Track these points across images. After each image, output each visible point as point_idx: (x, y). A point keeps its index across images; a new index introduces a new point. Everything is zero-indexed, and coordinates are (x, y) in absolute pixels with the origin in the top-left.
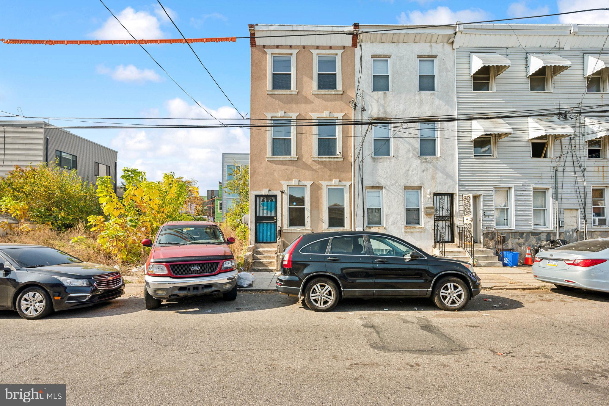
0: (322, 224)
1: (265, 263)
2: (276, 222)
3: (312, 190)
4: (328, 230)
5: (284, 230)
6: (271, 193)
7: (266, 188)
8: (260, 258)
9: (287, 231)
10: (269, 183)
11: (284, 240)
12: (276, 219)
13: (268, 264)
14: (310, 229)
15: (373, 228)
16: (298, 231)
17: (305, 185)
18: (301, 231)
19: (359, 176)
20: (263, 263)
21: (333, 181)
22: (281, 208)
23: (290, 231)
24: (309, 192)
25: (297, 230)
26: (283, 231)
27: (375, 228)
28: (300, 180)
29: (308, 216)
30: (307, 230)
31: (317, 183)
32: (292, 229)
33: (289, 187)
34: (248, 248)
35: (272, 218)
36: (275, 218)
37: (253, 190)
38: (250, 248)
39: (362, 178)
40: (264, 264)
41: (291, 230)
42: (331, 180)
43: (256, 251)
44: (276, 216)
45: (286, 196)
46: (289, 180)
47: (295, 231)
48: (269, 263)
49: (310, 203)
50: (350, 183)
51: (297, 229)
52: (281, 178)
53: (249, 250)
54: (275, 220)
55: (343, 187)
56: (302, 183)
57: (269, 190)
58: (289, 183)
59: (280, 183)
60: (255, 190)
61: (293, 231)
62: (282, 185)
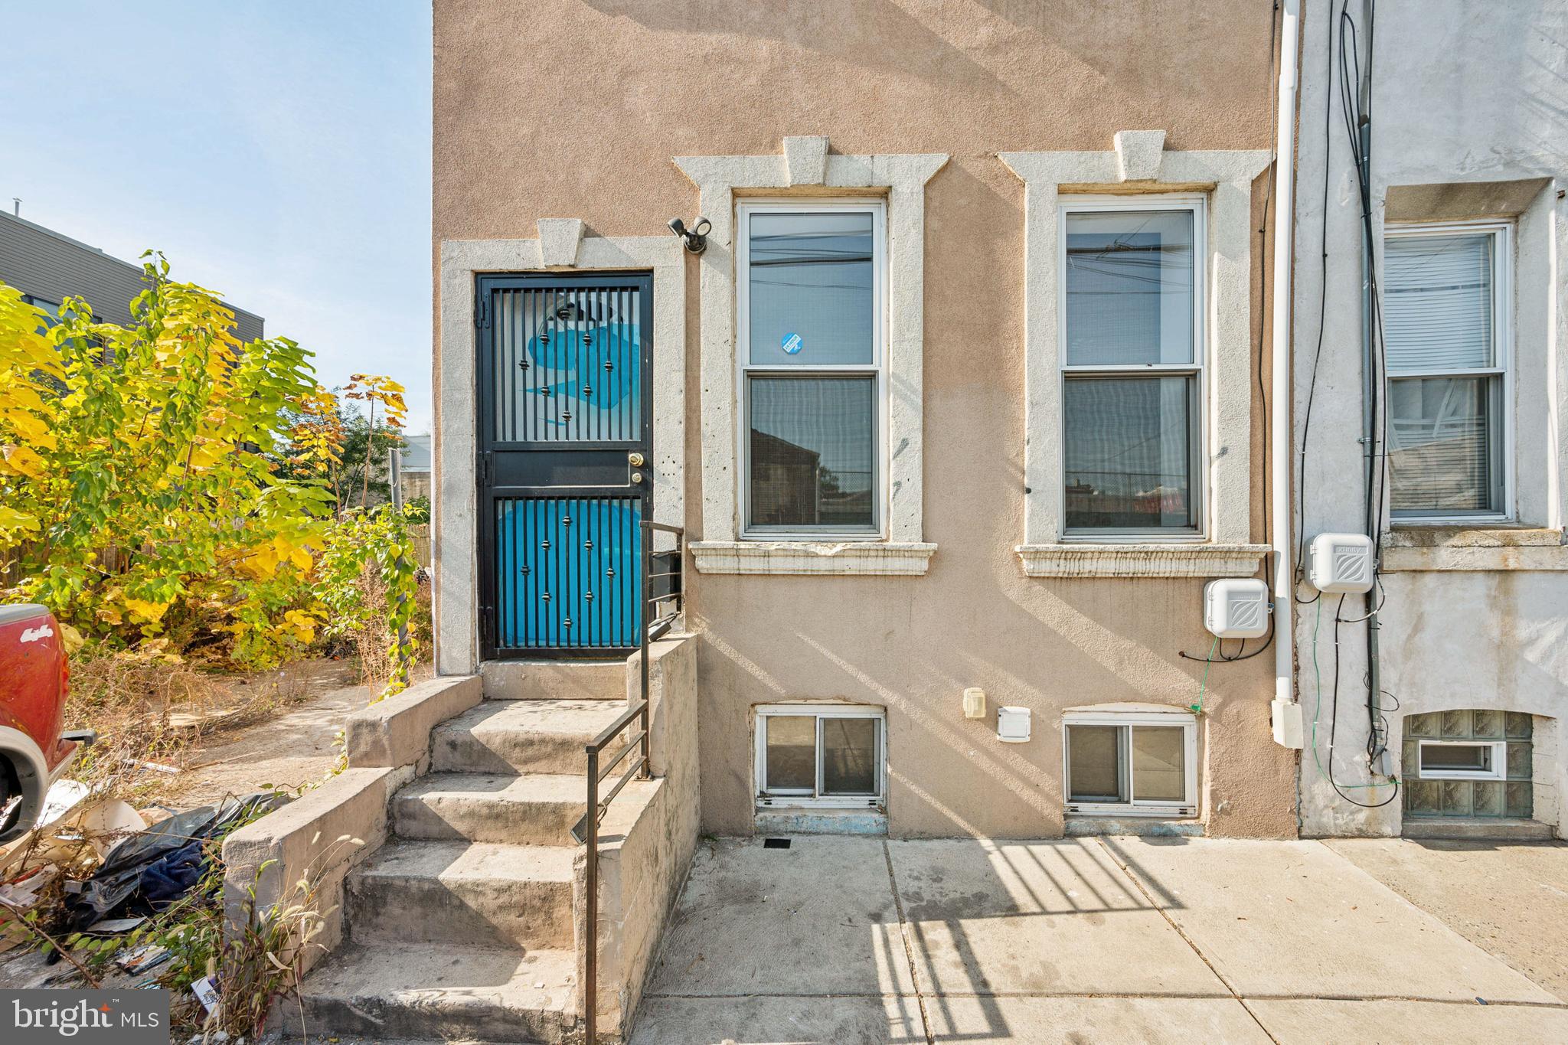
0: (1019, 507)
1: (490, 902)
2: (646, 486)
3: (935, 224)
4: (1067, 555)
5: (706, 551)
6: (600, 257)
7: (563, 214)
8: (461, 827)
9: (728, 565)
10: (587, 176)
11: (710, 637)
12: (647, 467)
13: (512, 919)
14: (918, 545)
15: (1456, 540)
16: (822, 566)
17: (881, 180)
18: (839, 565)
19: (1336, 100)
20: (462, 906)
21: (1108, 146)
22: (679, 379)
23: (757, 565)
24: (915, 237)
25: (808, 555)
26: (700, 563)
27: (1472, 537)
28: (839, 145)
29: (905, 443)
30: (898, 552)
31: (975, 168)
32: (773, 547)
33: (745, 209)
34: (357, 727)
35: (613, 456)
36: (636, 458)
37: (459, 235)
38: (373, 726)
39: (1365, 120)
40: (478, 916)
41: (767, 555)
42: (1094, 141)
43: (453, 745)
44: (646, 444)
45: (723, 280)
46: (752, 146)
47: (800, 564)
48: (523, 909)
49: (917, 332)
50: (1259, 160)
51: (813, 548)
52: (681, 132)
53: (363, 748)
54: (637, 477)
55: (1193, 202)
56: (854, 170)
57: (587, 233)
58: (751, 170)
59: (676, 172)
60: (476, 233)
61: (779, 565)
62: (694, 189)
